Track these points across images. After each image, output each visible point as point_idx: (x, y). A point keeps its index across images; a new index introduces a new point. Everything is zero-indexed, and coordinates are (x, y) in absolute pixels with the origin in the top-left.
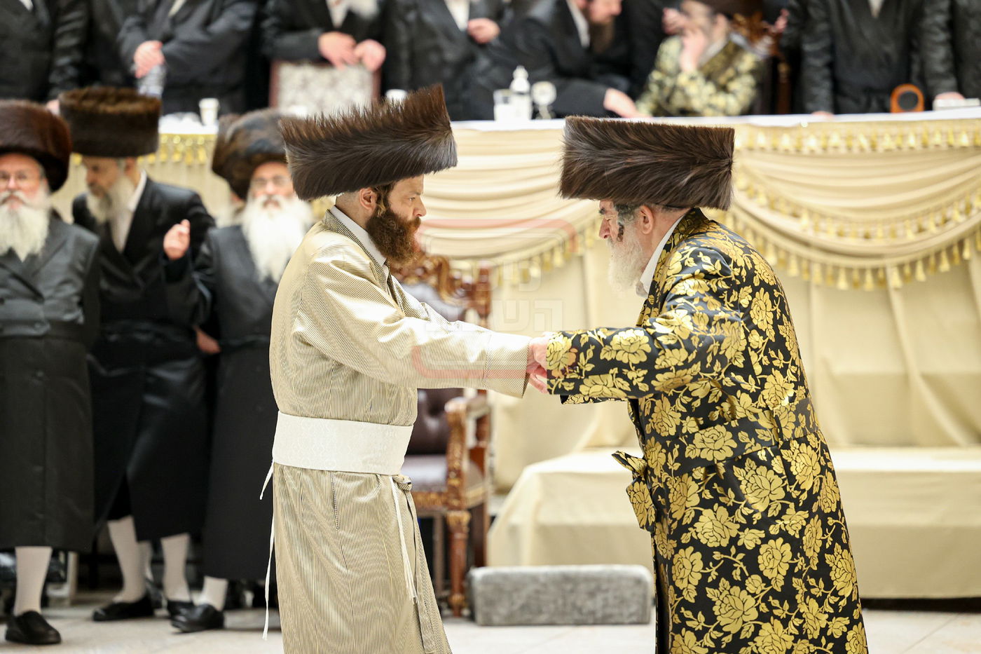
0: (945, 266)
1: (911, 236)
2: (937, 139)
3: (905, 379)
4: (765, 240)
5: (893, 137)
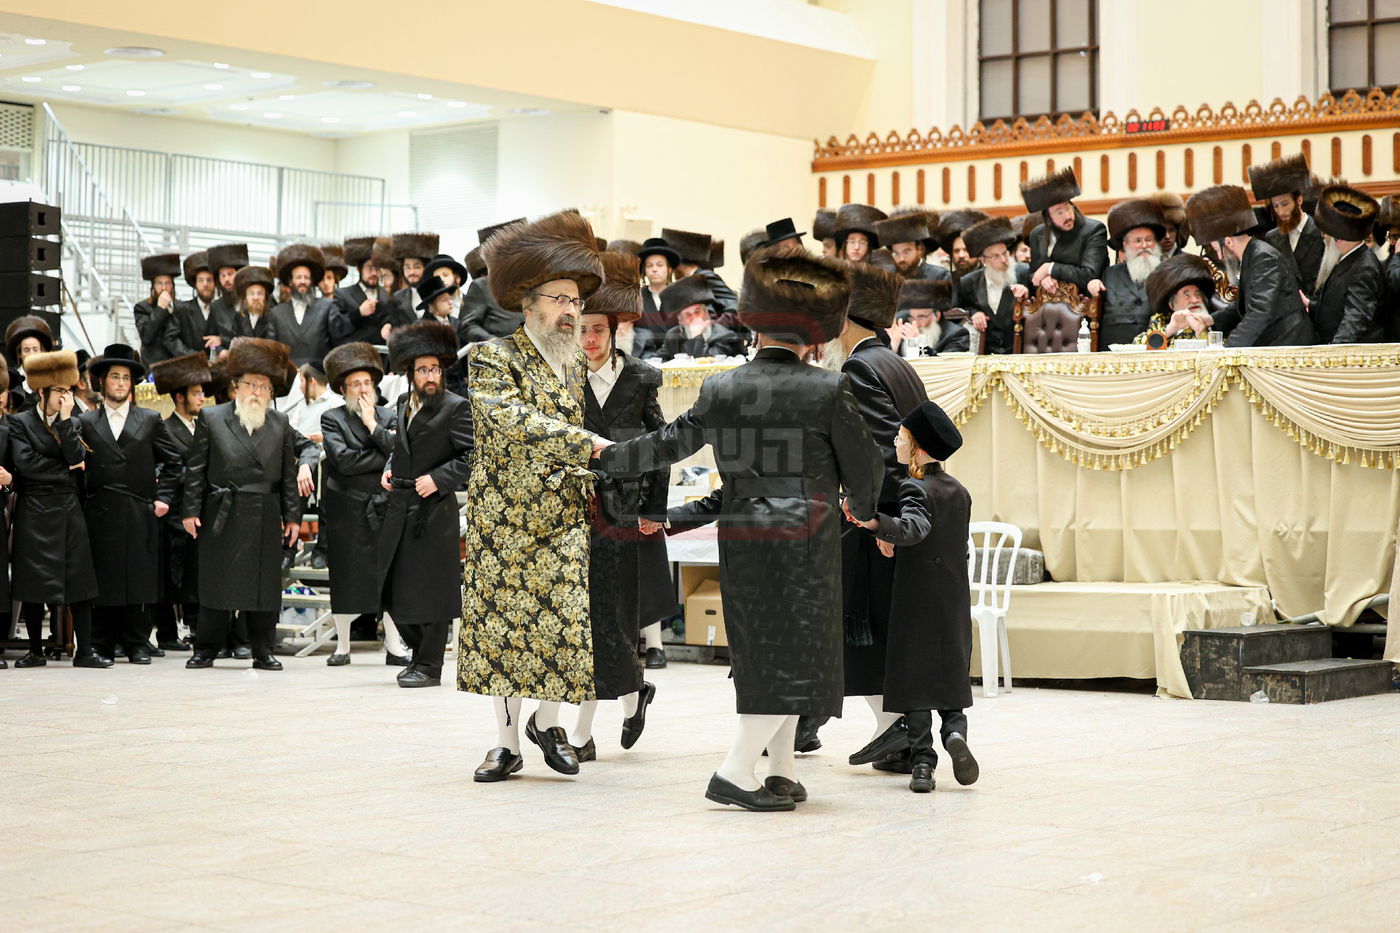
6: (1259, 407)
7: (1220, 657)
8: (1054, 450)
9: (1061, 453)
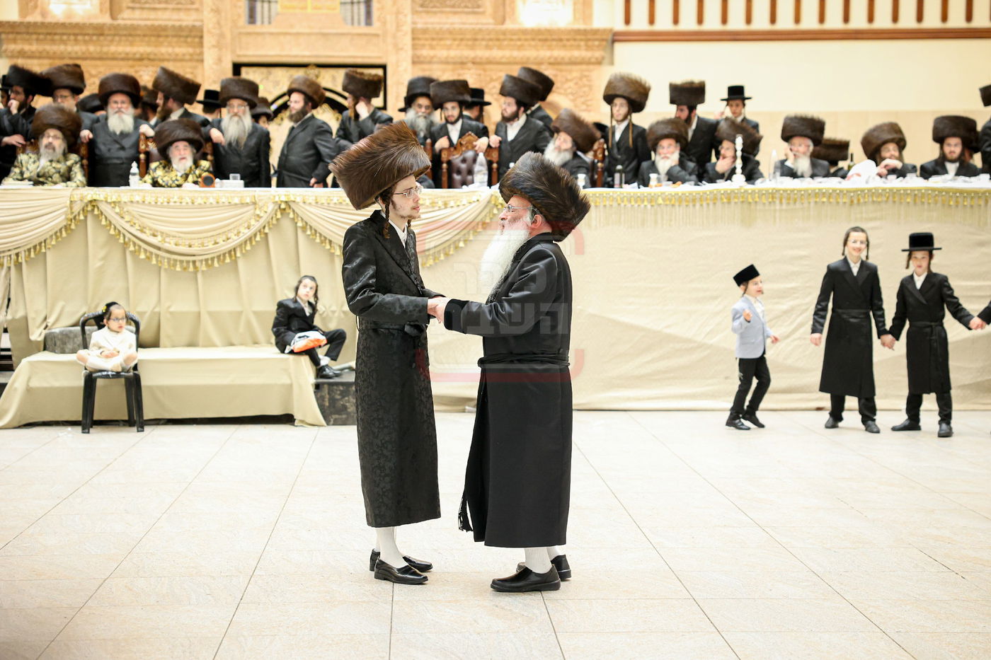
0: (228, 260)
1: (211, 246)
2: (223, 200)
3: (199, 313)
4: (140, 247)
5: (202, 198)
6: (304, 229)
7: (344, 397)
8: (142, 256)
9: (149, 258)
